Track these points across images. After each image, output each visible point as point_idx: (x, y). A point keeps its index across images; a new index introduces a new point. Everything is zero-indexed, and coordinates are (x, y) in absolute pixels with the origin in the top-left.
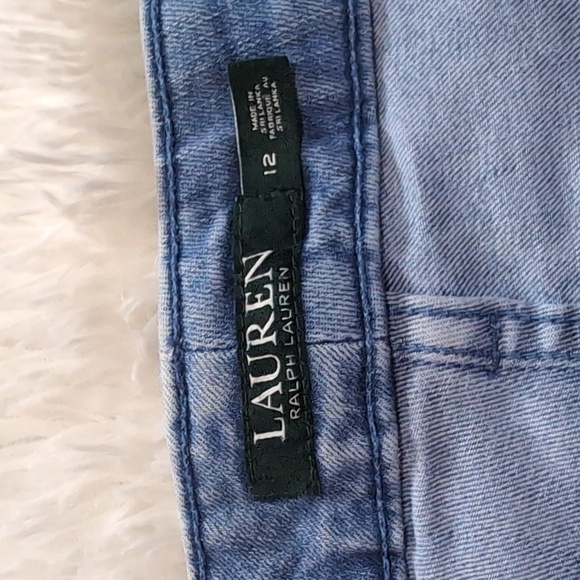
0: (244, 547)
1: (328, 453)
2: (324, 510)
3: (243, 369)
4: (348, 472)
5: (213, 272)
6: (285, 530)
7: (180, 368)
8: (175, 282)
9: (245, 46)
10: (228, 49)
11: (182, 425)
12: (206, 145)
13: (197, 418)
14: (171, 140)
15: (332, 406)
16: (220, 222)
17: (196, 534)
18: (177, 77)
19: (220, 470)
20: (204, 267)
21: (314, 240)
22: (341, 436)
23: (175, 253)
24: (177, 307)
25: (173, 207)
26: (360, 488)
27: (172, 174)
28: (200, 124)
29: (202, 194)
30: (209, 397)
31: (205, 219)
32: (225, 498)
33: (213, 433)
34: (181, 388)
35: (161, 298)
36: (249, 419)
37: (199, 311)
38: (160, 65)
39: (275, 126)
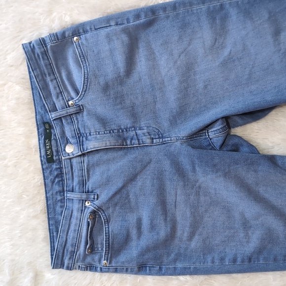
0: (47, 168)
1: (54, 158)
2: (55, 164)
3: (46, 151)
4: (56, 160)
5: (43, 142)
6: (51, 166)
7: (40, 151)
8: (39, 143)
9: (45, 121)
10: (43, 120)
11: (41, 156)
12: (41, 130)
13: (42, 155)
14: (38, 129)
15: (55, 154)
16: (43, 137)
17: (42, 167)
18: (38, 123)
19: (45, 160)
20: (42, 141)
21: (52, 138)
22: (56, 156)
23: (39, 140)
24: (40, 145)
25: (39, 136)
26: (58, 161)
27: (38, 132)
28: (41, 127)
29: (41, 134)
30: (43, 153)
31: (42, 137)
32: (45, 163)
33: (44, 157)
34: (40, 153)
35: (38, 144)
36: (47, 155)
37: (42, 145)
38: (37, 122)
39: (48, 127)
